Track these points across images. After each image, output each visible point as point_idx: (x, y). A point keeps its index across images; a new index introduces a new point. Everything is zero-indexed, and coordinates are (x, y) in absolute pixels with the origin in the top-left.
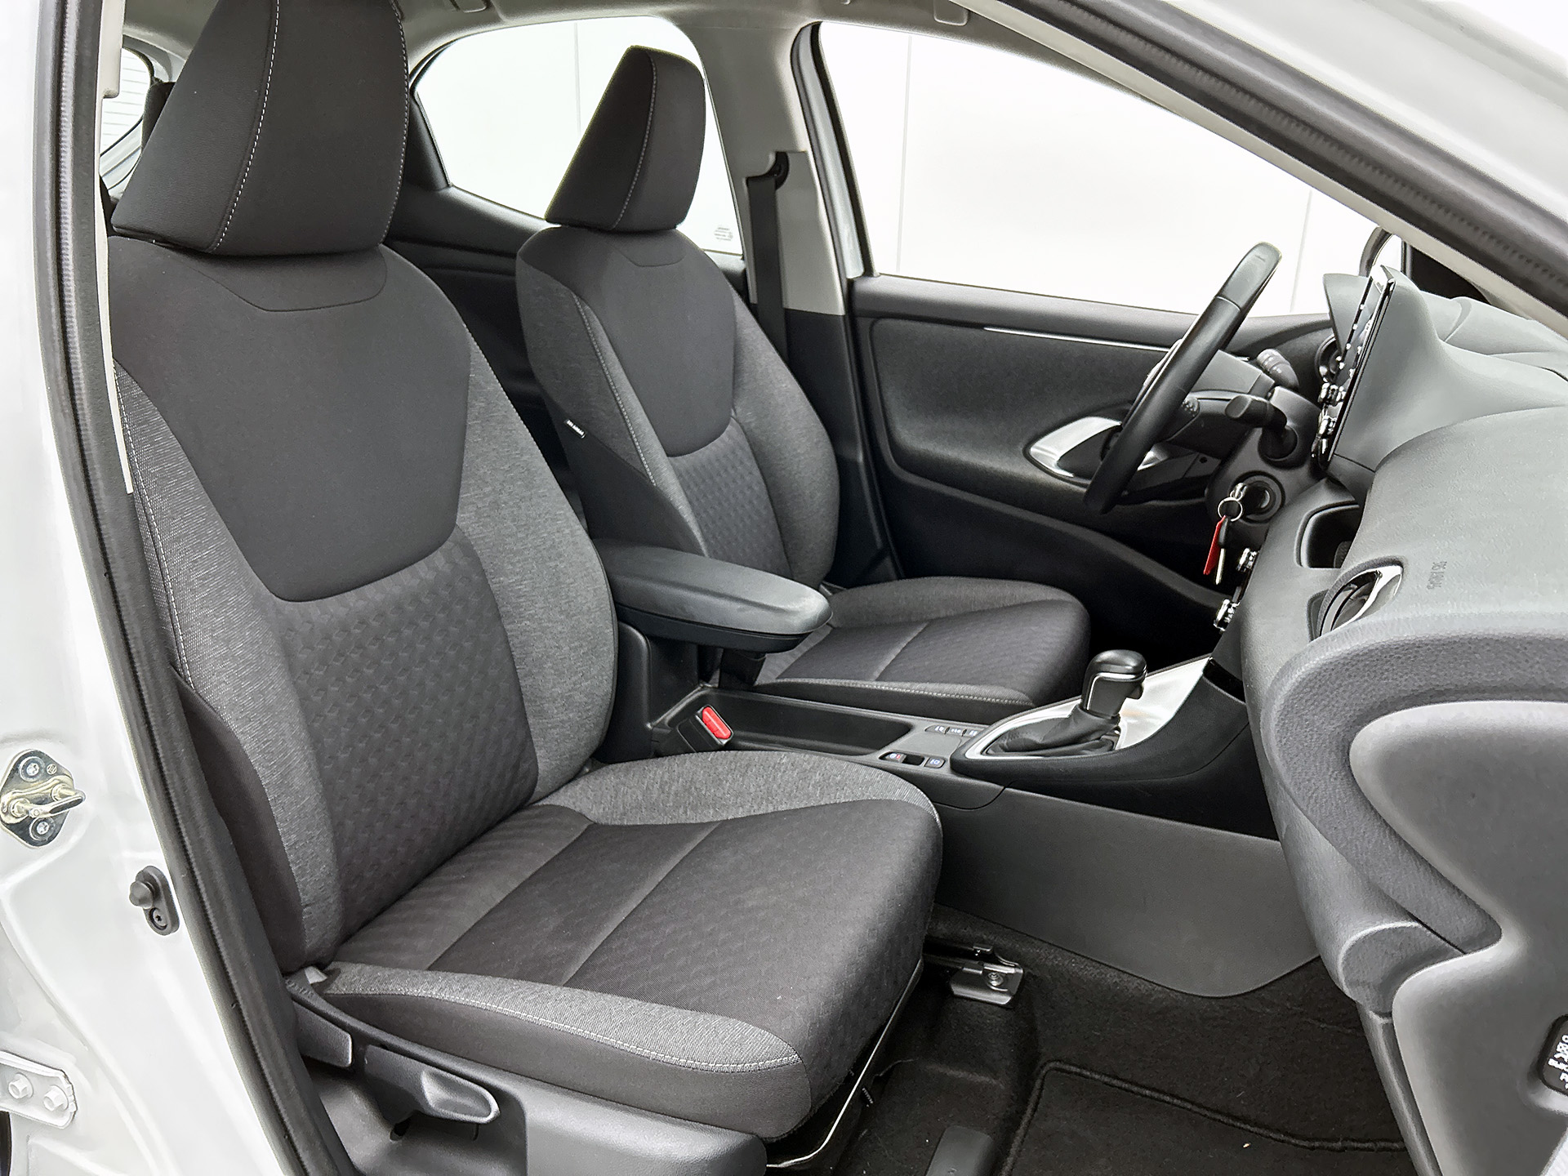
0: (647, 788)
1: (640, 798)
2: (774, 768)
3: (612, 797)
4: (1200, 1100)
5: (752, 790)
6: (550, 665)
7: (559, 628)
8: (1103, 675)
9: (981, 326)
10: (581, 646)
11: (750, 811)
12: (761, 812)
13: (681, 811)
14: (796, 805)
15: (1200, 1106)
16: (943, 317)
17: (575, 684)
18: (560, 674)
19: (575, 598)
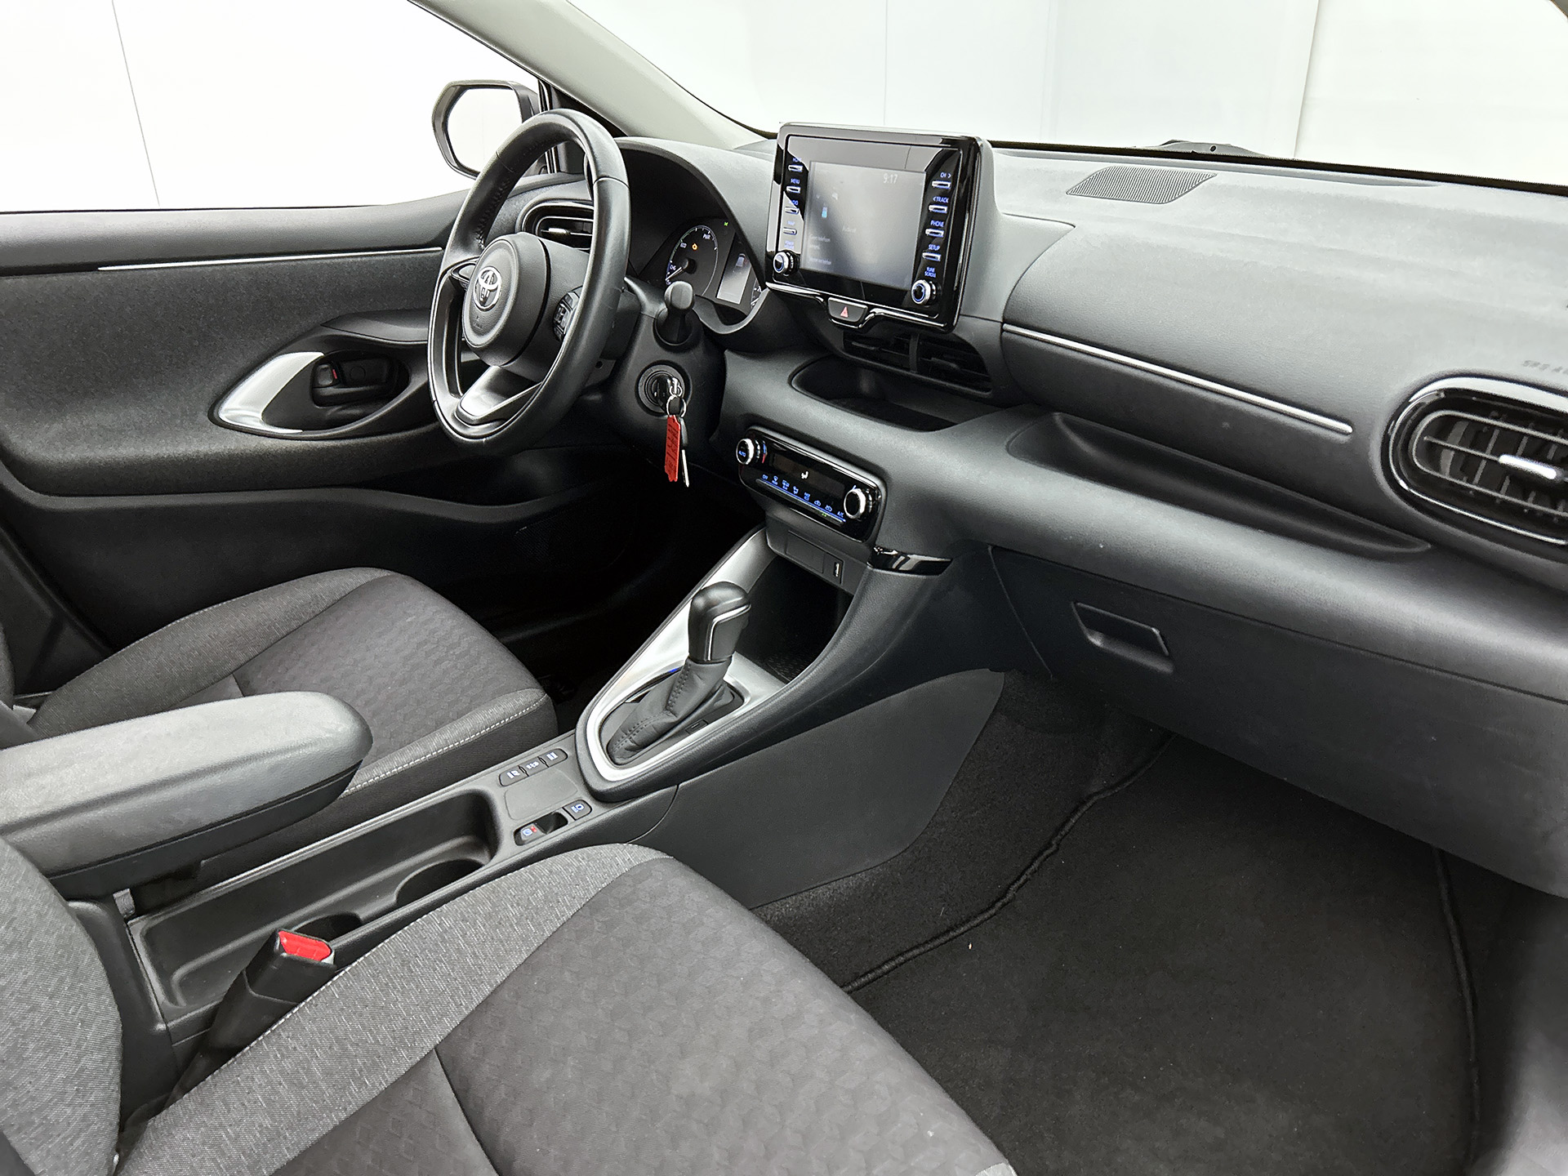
0: (269, 1102)
1: (267, 1122)
2: (444, 941)
3: (214, 1160)
4: (920, 940)
5: (442, 986)
6: (32, 1046)
7: (21, 977)
8: (717, 620)
9: (92, 267)
10: (62, 980)
11: (460, 1013)
12: (476, 1002)
13: (354, 1087)
14: (515, 961)
15: (923, 945)
16: (79, 261)
17: (79, 1047)
18: (52, 1047)
19: (13, 911)
